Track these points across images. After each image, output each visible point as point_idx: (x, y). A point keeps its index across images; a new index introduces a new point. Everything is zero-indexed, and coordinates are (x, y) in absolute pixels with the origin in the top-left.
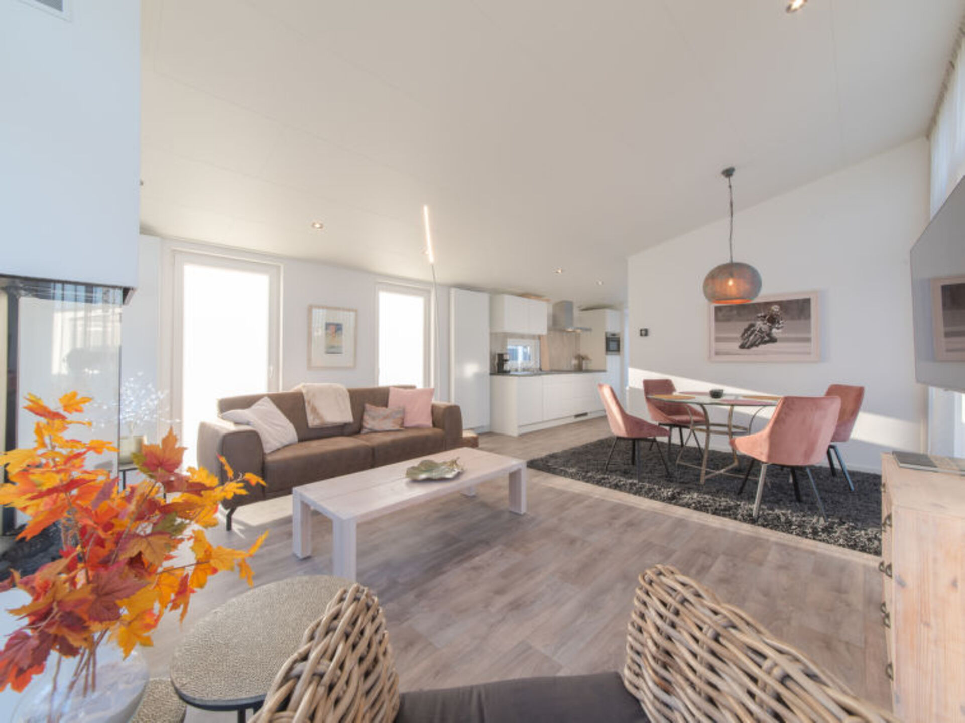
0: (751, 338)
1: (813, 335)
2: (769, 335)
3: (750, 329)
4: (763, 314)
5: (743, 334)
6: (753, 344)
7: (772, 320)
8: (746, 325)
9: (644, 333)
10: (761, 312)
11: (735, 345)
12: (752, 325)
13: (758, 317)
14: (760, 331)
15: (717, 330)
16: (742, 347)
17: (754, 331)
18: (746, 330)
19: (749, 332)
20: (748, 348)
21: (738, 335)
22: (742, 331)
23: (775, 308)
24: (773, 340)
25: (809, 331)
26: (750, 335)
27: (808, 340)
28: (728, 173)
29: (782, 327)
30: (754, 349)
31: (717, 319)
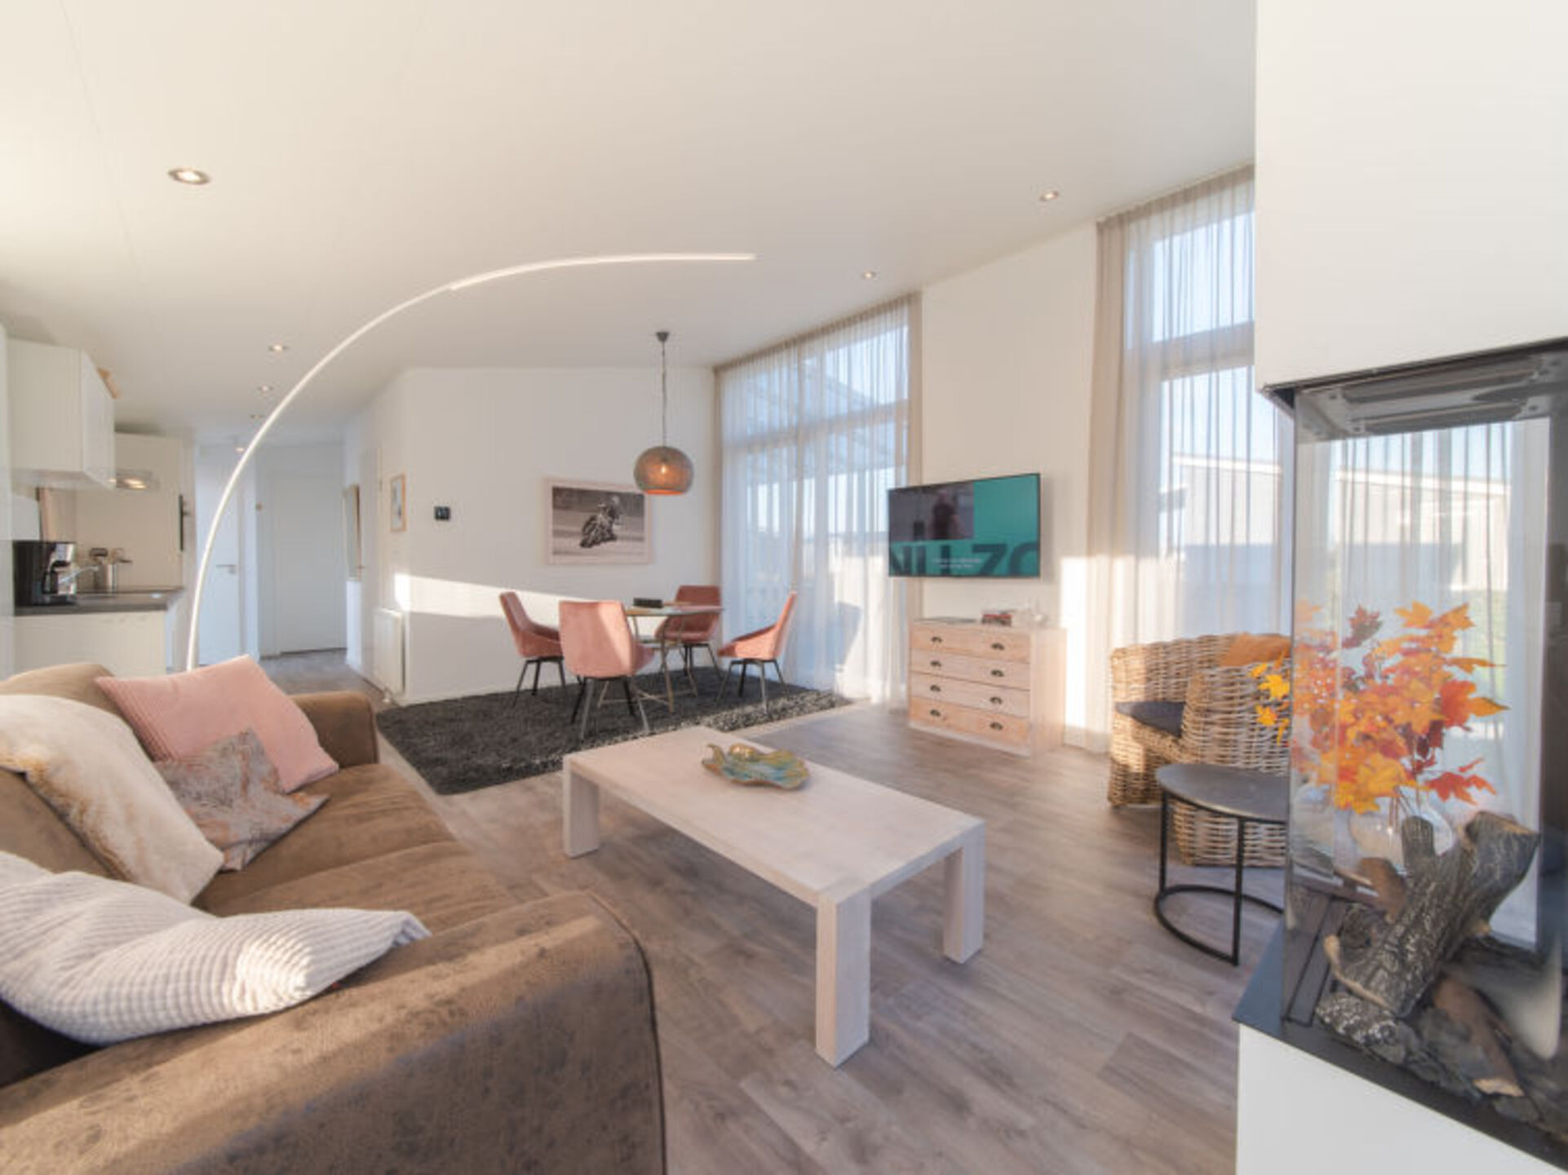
0: (593, 533)
1: (646, 534)
2: (610, 531)
3: (590, 523)
4: (603, 505)
5: (584, 529)
6: (595, 542)
7: (612, 514)
8: (584, 517)
9: (443, 514)
10: (601, 503)
11: (576, 542)
12: (593, 519)
13: (599, 508)
14: (602, 527)
15: (556, 520)
16: (583, 544)
17: (595, 525)
18: (588, 524)
19: (590, 526)
20: (590, 546)
21: (579, 529)
22: (583, 524)
23: (616, 500)
24: (613, 538)
25: (642, 528)
26: (591, 531)
27: (641, 539)
28: (663, 336)
29: (622, 524)
30: (595, 548)
31: (555, 506)
